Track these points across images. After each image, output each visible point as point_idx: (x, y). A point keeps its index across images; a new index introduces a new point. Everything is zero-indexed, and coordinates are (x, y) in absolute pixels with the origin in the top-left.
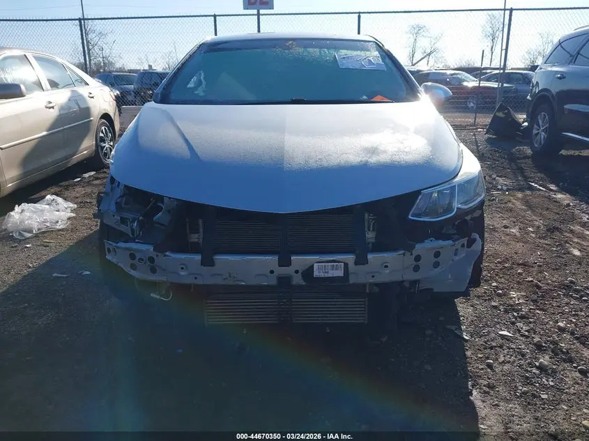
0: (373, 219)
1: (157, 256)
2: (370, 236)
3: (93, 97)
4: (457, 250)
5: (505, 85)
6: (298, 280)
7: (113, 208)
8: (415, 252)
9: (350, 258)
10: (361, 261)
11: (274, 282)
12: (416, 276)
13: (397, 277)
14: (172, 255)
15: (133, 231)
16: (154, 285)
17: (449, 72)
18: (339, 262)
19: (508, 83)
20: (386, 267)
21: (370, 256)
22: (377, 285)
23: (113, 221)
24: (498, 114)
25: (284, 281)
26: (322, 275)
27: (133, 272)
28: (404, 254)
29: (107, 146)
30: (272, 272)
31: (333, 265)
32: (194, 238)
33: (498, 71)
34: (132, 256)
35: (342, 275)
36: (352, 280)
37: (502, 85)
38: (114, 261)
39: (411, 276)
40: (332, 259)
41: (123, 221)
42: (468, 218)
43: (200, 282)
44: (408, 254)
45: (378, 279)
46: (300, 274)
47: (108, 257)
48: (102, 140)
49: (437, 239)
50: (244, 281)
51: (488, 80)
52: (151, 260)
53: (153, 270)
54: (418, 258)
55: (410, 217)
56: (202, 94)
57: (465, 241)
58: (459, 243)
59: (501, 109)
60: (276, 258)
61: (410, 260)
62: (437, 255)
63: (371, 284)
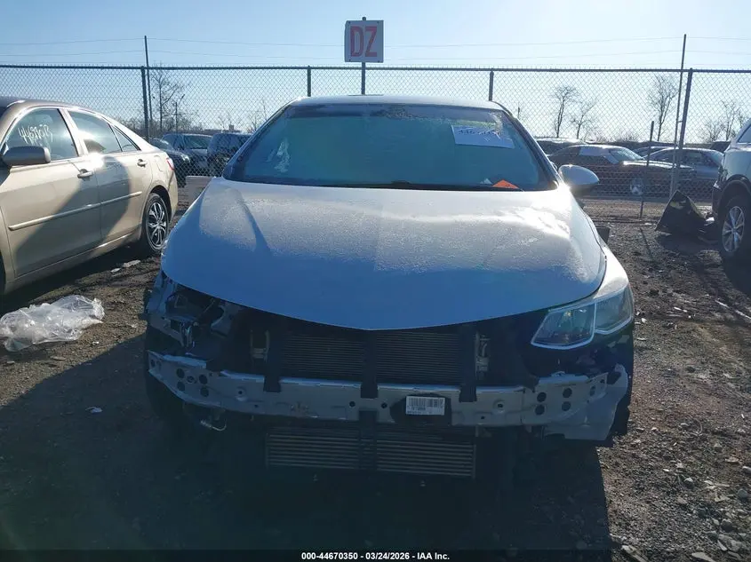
0: (486, 342)
1: (211, 375)
2: (481, 363)
3: (144, 165)
4: (593, 388)
5: (682, 166)
6: (385, 416)
7: (163, 307)
8: (538, 390)
9: (453, 392)
10: (468, 396)
11: (354, 417)
12: (539, 420)
13: (514, 420)
14: (228, 375)
15: (185, 338)
16: (205, 412)
17: (605, 147)
18: (438, 396)
19: (685, 163)
20: (501, 406)
21: (479, 391)
22: (488, 428)
23: (162, 324)
24: (673, 205)
25: (367, 416)
26: (416, 412)
27: (180, 394)
28: (524, 391)
29: (158, 227)
30: (352, 404)
31: (431, 400)
32: (258, 353)
33: (670, 148)
34: (180, 373)
35: (443, 413)
36: (455, 421)
37: (678, 166)
38: (158, 376)
39: (531, 419)
40: (431, 391)
41: (174, 325)
42: (611, 345)
43: (261, 411)
44: (529, 391)
45: (488, 422)
46: (388, 409)
47: (151, 371)
48: (153, 220)
49: (569, 372)
50: (316, 414)
51: (657, 159)
52: (203, 379)
53: (205, 393)
54: (542, 397)
55: (532, 343)
56: (283, 170)
57: (605, 376)
58: (596, 380)
59: (677, 198)
60: (359, 386)
61: (531, 398)
62: (568, 393)
63: (481, 428)
